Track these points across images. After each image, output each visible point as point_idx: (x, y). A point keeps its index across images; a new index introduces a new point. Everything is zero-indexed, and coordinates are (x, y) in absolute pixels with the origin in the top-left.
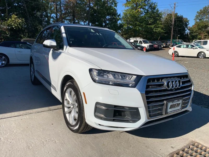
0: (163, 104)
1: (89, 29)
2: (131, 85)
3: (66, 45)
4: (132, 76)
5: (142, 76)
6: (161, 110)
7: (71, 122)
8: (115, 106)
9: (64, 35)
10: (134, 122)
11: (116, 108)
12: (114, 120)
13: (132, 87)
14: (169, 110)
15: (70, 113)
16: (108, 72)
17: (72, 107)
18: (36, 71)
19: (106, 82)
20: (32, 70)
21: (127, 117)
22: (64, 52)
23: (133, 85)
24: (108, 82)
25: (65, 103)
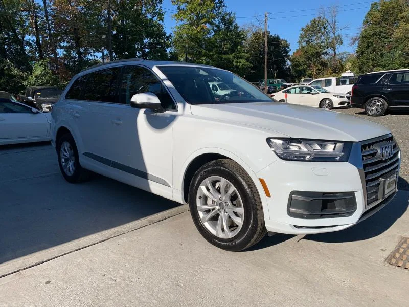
0: (379, 184)
1: (196, 69)
2: (339, 158)
3: (180, 102)
4: (336, 144)
5: (352, 143)
6: (376, 192)
7: (221, 235)
8: (324, 194)
9: (168, 83)
10: (350, 214)
11: (325, 197)
12: (321, 217)
13: (340, 161)
14: (387, 191)
15: (215, 219)
16: (299, 141)
17: (218, 207)
18: (86, 154)
19: (300, 158)
20: (64, 155)
21: (338, 209)
22: (182, 115)
23: (341, 157)
24: (302, 157)
25: (199, 203)
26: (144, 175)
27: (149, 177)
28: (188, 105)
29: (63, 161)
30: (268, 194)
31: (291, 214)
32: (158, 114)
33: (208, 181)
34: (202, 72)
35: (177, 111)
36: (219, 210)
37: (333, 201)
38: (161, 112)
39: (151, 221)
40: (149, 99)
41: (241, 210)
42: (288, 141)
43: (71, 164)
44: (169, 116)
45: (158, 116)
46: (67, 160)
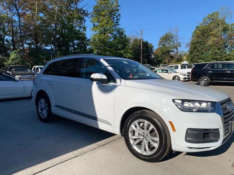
0: (229, 124)
3: (118, 78)
4: (207, 103)
5: (216, 102)
6: (228, 129)
7: (144, 153)
8: (204, 129)
9: (110, 68)
10: (217, 141)
11: (205, 131)
12: (203, 142)
13: (211, 112)
14: (233, 128)
16: (189, 101)
17: (142, 137)
18: (56, 106)
19: (190, 110)
20: (41, 106)
21: (211, 138)
22: (120, 85)
23: (211, 110)
24: (191, 110)
25: (130, 135)
26: (95, 118)
27: (98, 119)
28: (123, 80)
29: (40, 109)
30: (174, 130)
31: (187, 141)
32: (105, 84)
33: (136, 122)
34: (125, 62)
35: (117, 83)
36: (142, 139)
37: (208, 133)
38: (107, 83)
39: (99, 145)
40: (101, 76)
41: (157, 139)
42: (183, 101)
43: (45, 112)
44: (112, 86)
45: (105, 86)
46: (42, 109)
